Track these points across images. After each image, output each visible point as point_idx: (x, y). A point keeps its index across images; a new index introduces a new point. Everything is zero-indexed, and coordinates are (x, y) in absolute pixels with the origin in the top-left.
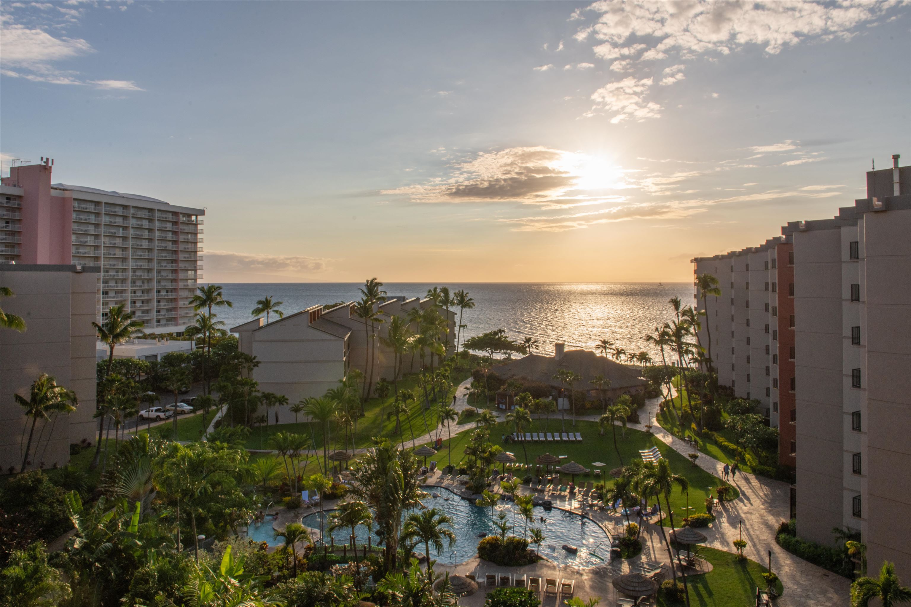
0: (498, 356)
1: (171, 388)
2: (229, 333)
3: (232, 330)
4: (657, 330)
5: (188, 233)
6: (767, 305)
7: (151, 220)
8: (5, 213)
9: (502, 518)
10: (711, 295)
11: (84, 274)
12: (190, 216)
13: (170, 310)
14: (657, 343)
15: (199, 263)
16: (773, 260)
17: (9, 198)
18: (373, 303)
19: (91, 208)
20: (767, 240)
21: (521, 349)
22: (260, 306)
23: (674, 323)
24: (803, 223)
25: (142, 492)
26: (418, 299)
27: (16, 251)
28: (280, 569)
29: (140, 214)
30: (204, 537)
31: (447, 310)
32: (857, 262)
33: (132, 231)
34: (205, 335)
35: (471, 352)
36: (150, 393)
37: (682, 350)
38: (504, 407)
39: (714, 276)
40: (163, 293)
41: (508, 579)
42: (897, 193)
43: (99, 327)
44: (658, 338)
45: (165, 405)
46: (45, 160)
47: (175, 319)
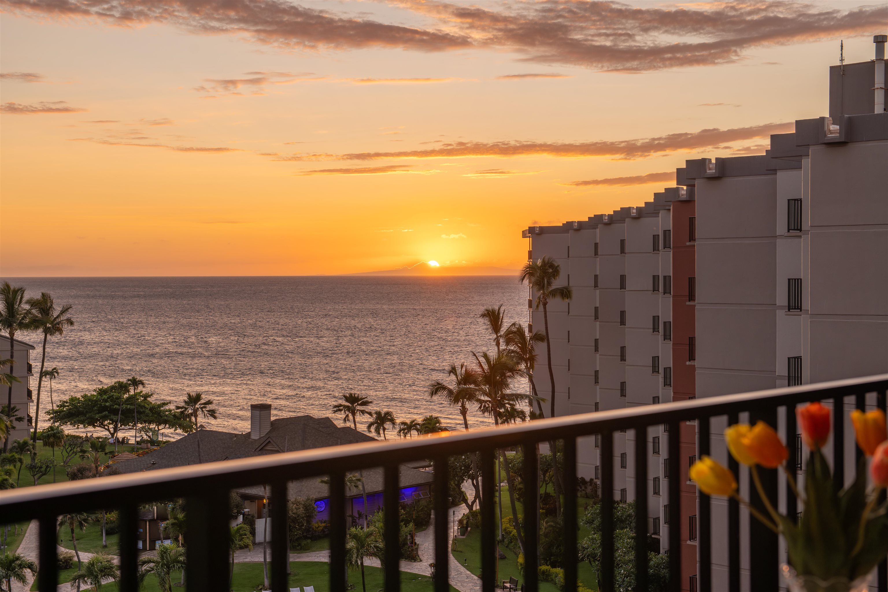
4: (453, 370)
6: (655, 319)
10: (555, 303)
14: (454, 397)
16: (666, 232)
20: (655, 194)
21: (179, 420)
24: (714, 161)
31: (12, 340)
32: (800, 237)
35: (69, 430)
37: (501, 411)
39: (560, 262)
42: (879, 108)
44: (453, 386)
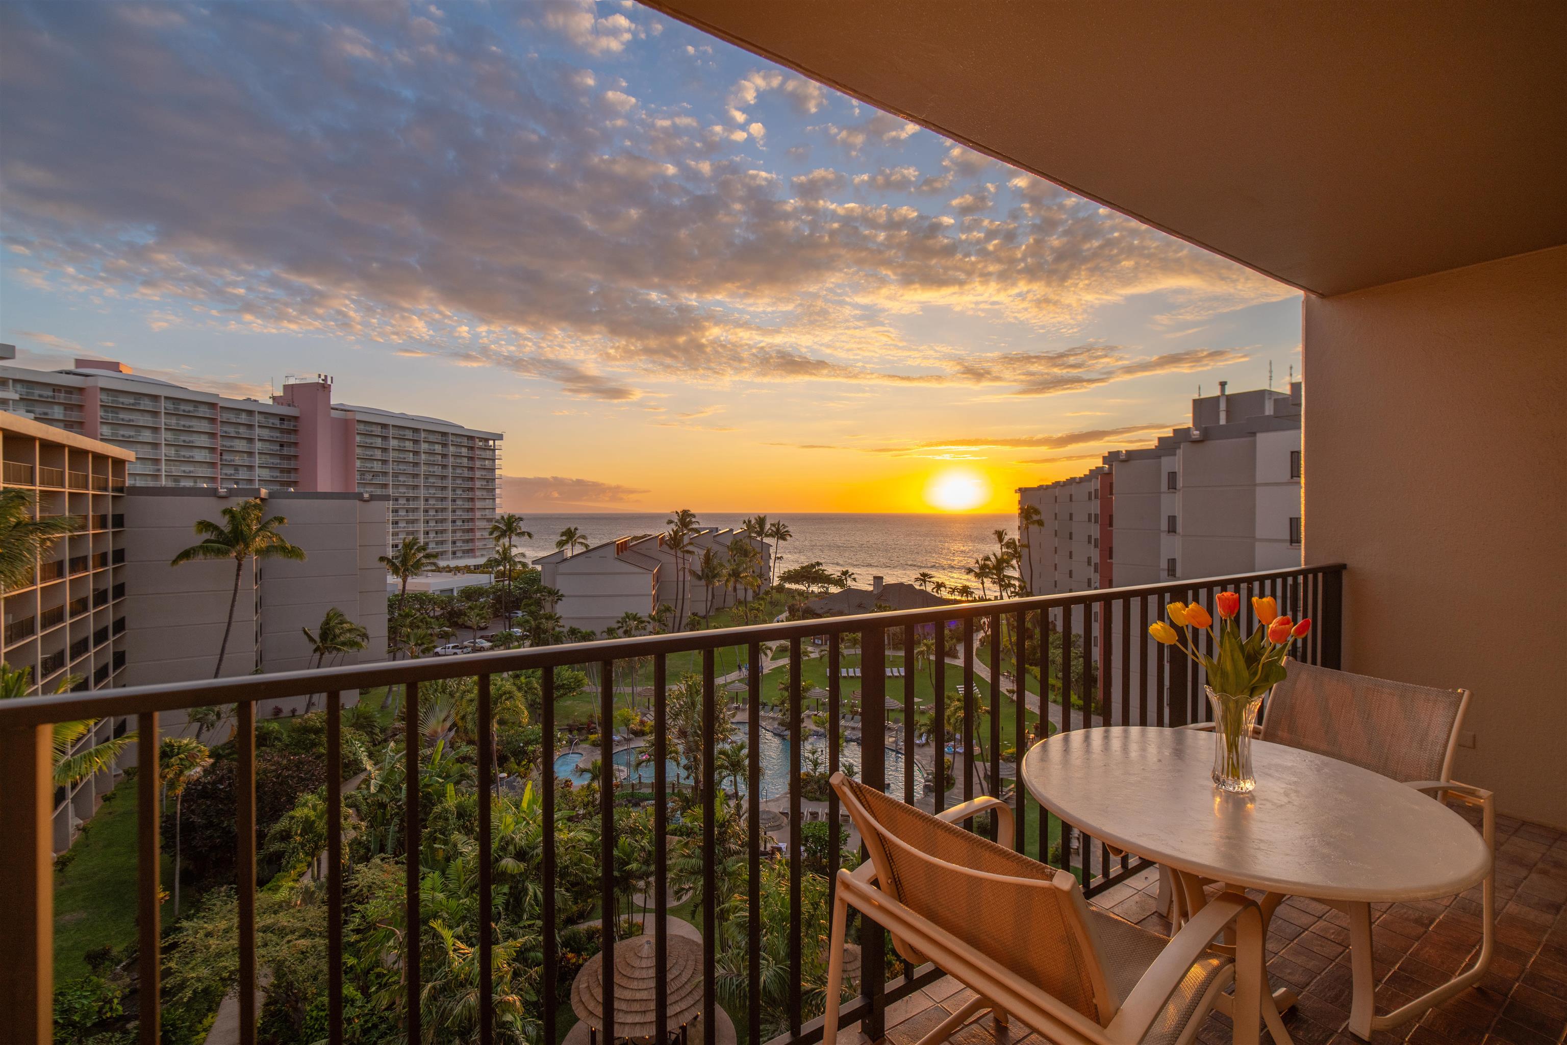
0: (815, 589)
1: (469, 623)
2: (531, 566)
3: (534, 562)
4: (977, 562)
5: (485, 459)
6: (1090, 537)
7: (444, 445)
8: (278, 435)
9: (813, 753)
10: (1034, 528)
11: (373, 502)
12: (487, 440)
13: (467, 541)
14: (977, 575)
15: (498, 491)
16: (1096, 491)
17: (282, 418)
18: (684, 534)
19: (378, 431)
20: (1089, 470)
21: (839, 582)
22: (564, 538)
23: (994, 555)
25: (439, 730)
26: (732, 530)
27: (293, 477)
28: (586, 806)
29: (432, 438)
30: (505, 775)
31: (762, 542)
32: (1175, 493)
33: (423, 457)
34: (505, 567)
36: (446, 629)
37: (1003, 582)
38: (820, 642)
39: (1037, 506)
40: (459, 523)
41: (817, 813)
42: (1223, 421)
43: (389, 560)
44: (977, 571)
45: (463, 642)
46: (323, 377)
47: (472, 550)
